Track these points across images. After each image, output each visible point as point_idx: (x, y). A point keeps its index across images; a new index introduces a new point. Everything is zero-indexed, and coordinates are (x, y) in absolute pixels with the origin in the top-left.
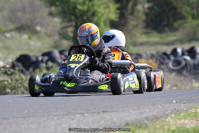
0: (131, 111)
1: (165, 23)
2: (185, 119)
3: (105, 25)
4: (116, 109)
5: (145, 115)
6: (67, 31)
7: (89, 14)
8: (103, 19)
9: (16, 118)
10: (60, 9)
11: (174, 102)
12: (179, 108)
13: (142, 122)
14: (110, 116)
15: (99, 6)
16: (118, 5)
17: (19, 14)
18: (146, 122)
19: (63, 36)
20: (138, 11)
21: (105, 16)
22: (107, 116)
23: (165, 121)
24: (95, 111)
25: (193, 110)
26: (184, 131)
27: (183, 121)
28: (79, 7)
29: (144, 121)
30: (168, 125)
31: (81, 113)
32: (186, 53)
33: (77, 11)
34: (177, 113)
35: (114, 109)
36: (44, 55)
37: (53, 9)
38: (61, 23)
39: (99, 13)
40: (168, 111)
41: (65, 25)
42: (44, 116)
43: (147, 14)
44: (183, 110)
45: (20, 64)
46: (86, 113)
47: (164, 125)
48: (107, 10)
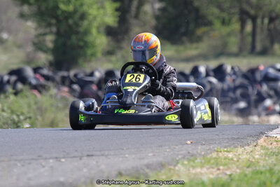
0: (127, 156)
1: (183, 30)
2: (202, 167)
3: (99, 32)
4: (106, 153)
5: (146, 161)
6: (44, 41)
7: (77, 17)
8: (95, 24)
10: (34, 8)
11: (189, 142)
12: (195, 152)
13: (141, 171)
14: (97, 162)
15: (90, 6)
16: (117, 5)
18: (147, 171)
19: (39, 46)
20: (145, 13)
21: (99, 20)
22: (93, 162)
23: (174, 170)
24: (76, 154)
25: (214, 155)
26: (198, 184)
27: (198, 170)
28: (62, 6)
29: (143, 170)
30: (178, 175)
31: (56, 158)
32: (212, 73)
33: (59, 12)
34: (192, 158)
35: (103, 152)
36: (11, 73)
37: (26, 8)
38: (36, 29)
39: (90, 15)
40: (178, 155)
41: (41, 31)
42: (3, 161)
43: (157, 18)
44: (200, 155)
46: (63, 158)
48: (102, 11)
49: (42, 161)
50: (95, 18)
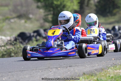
0: (86, 66)
1: (108, 10)
2: (120, 69)
4: (78, 65)
5: (95, 68)
7: (61, 6)
9: (16, 71)
10: (43, 4)
11: (113, 59)
12: (116, 63)
13: (93, 72)
14: (74, 69)
15: (67, 2)
16: (79, 1)
17: (19, 8)
18: (96, 72)
19: (46, 20)
20: (91, 4)
21: (71, 8)
22: (72, 69)
23: (107, 71)
24: (64, 66)
26: (118, 77)
27: (118, 71)
28: (55, 2)
30: (109, 73)
31: (56, 68)
33: (54, 5)
34: (115, 66)
35: (76, 65)
36: (34, 32)
37: (39, 4)
38: (44, 12)
39: (67, 6)
40: (109, 65)
41: (46, 13)
42: (33, 70)
43: (96, 6)
44: (119, 64)
45: (20, 38)
46: (59, 68)
47: (107, 74)
48: (72, 4)
49: (50, 69)
50: (69, 7)
